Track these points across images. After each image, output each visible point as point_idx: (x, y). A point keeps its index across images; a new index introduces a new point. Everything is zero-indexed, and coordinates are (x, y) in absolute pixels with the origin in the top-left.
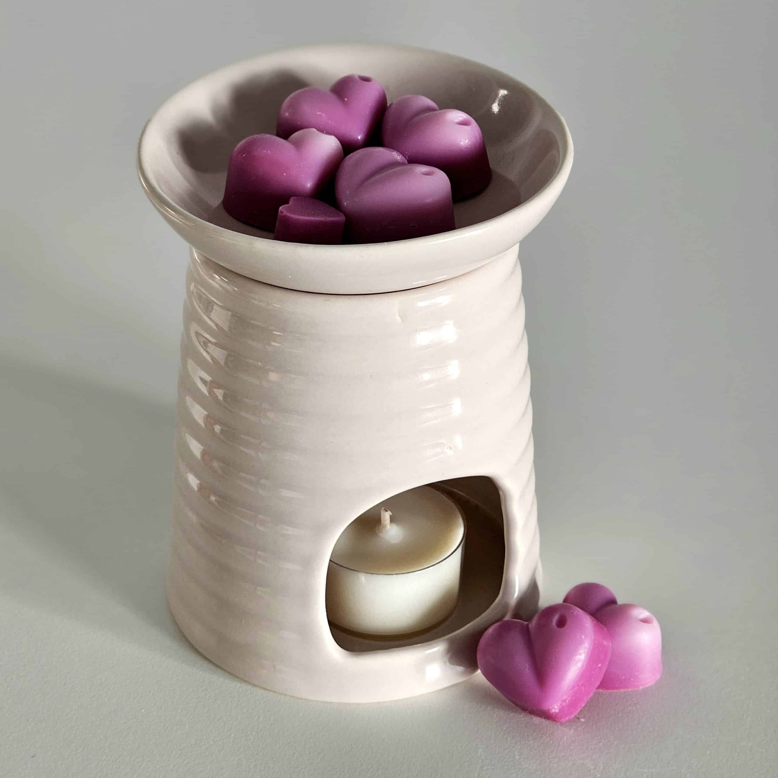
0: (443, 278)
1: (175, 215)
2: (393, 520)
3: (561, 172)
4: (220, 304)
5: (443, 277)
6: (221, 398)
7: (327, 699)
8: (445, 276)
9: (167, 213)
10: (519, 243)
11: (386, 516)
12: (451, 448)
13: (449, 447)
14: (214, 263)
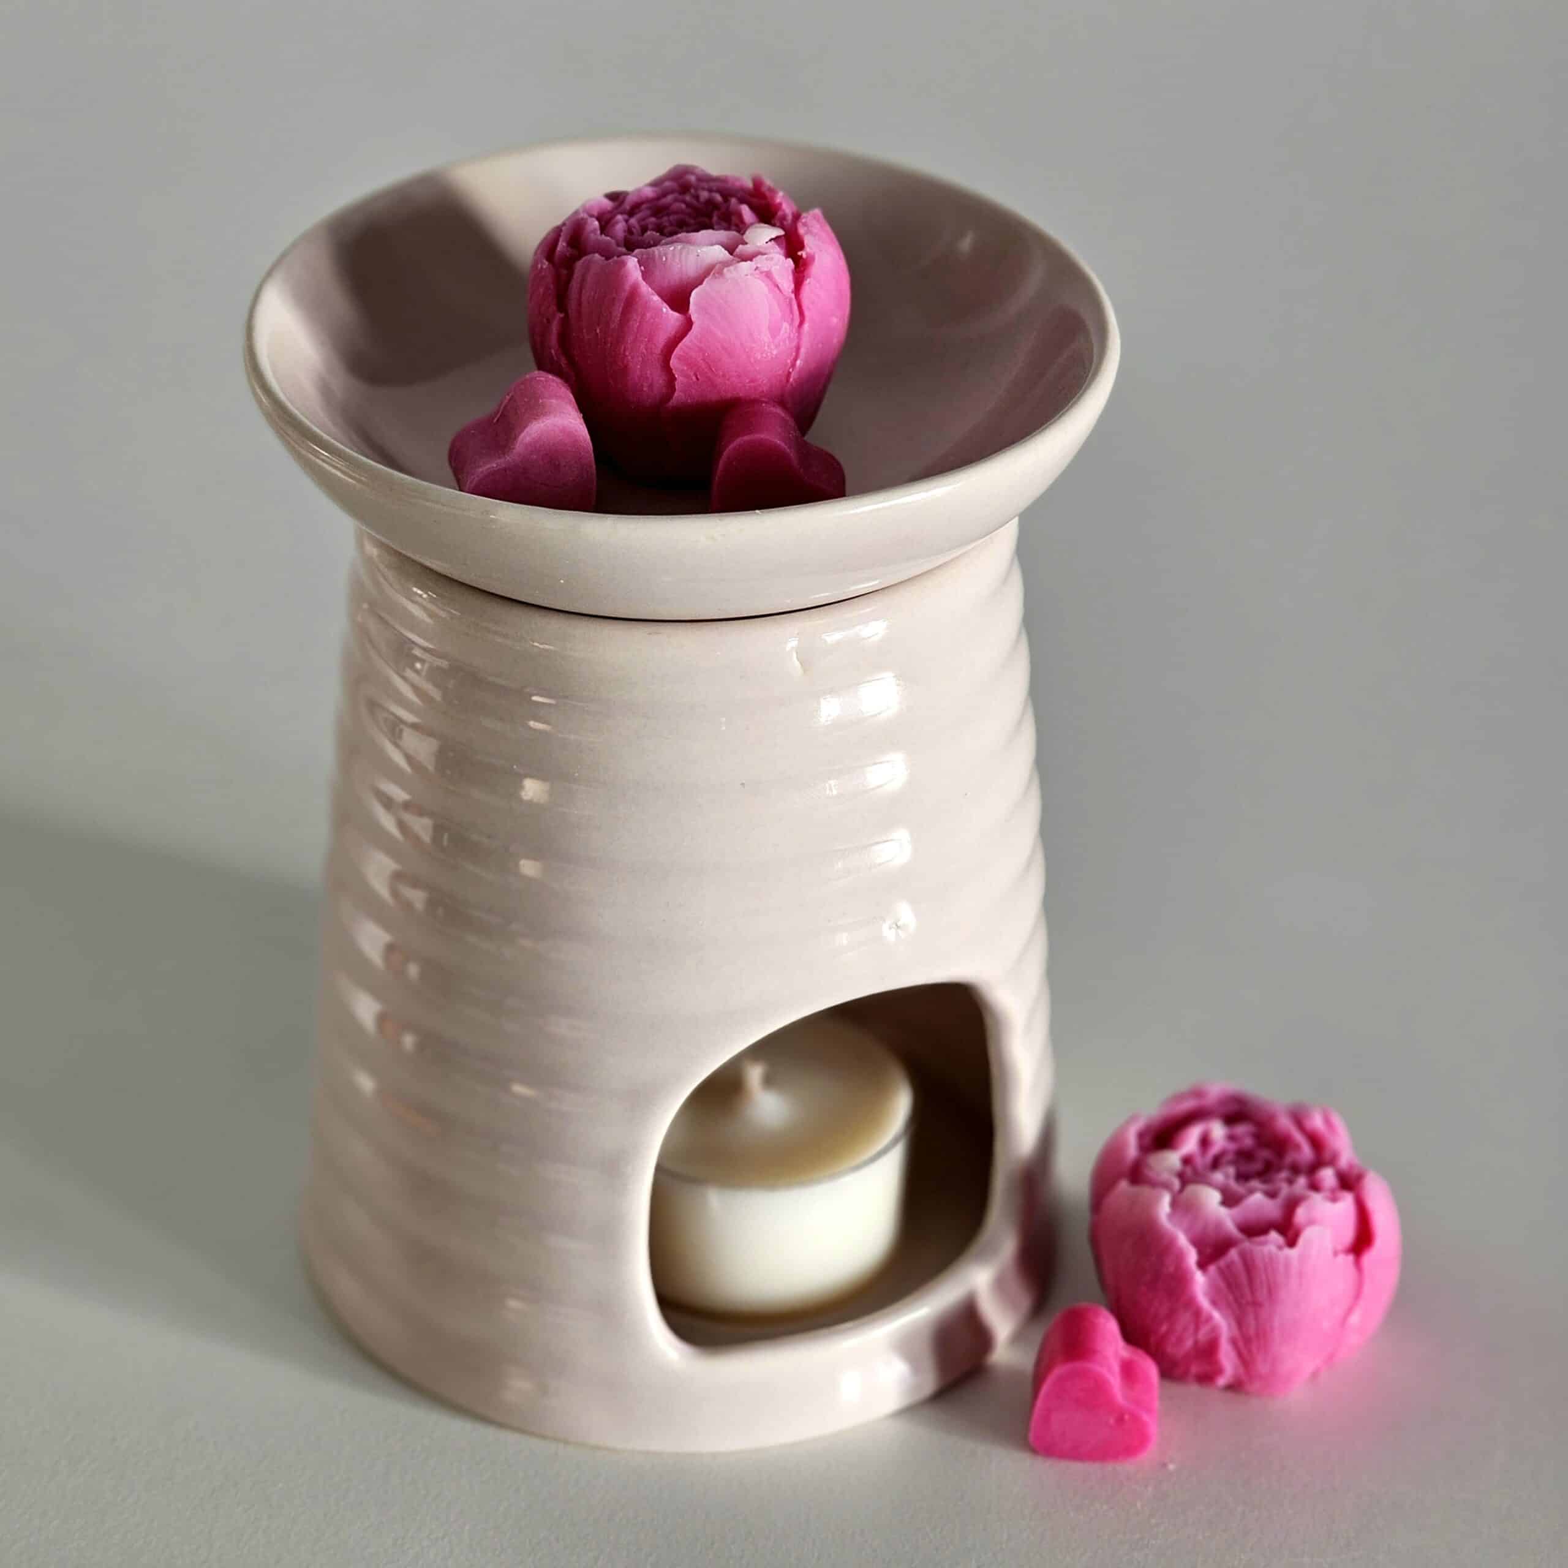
0: (871, 586)
1: (331, 459)
2: (769, 1081)
3: (1098, 379)
4: (426, 644)
5: (871, 584)
6: (426, 838)
7: (655, 1446)
8: (876, 583)
9: (315, 456)
10: (1016, 520)
11: (755, 1074)
12: (898, 927)
13: (894, 926)
14: (408, 558)
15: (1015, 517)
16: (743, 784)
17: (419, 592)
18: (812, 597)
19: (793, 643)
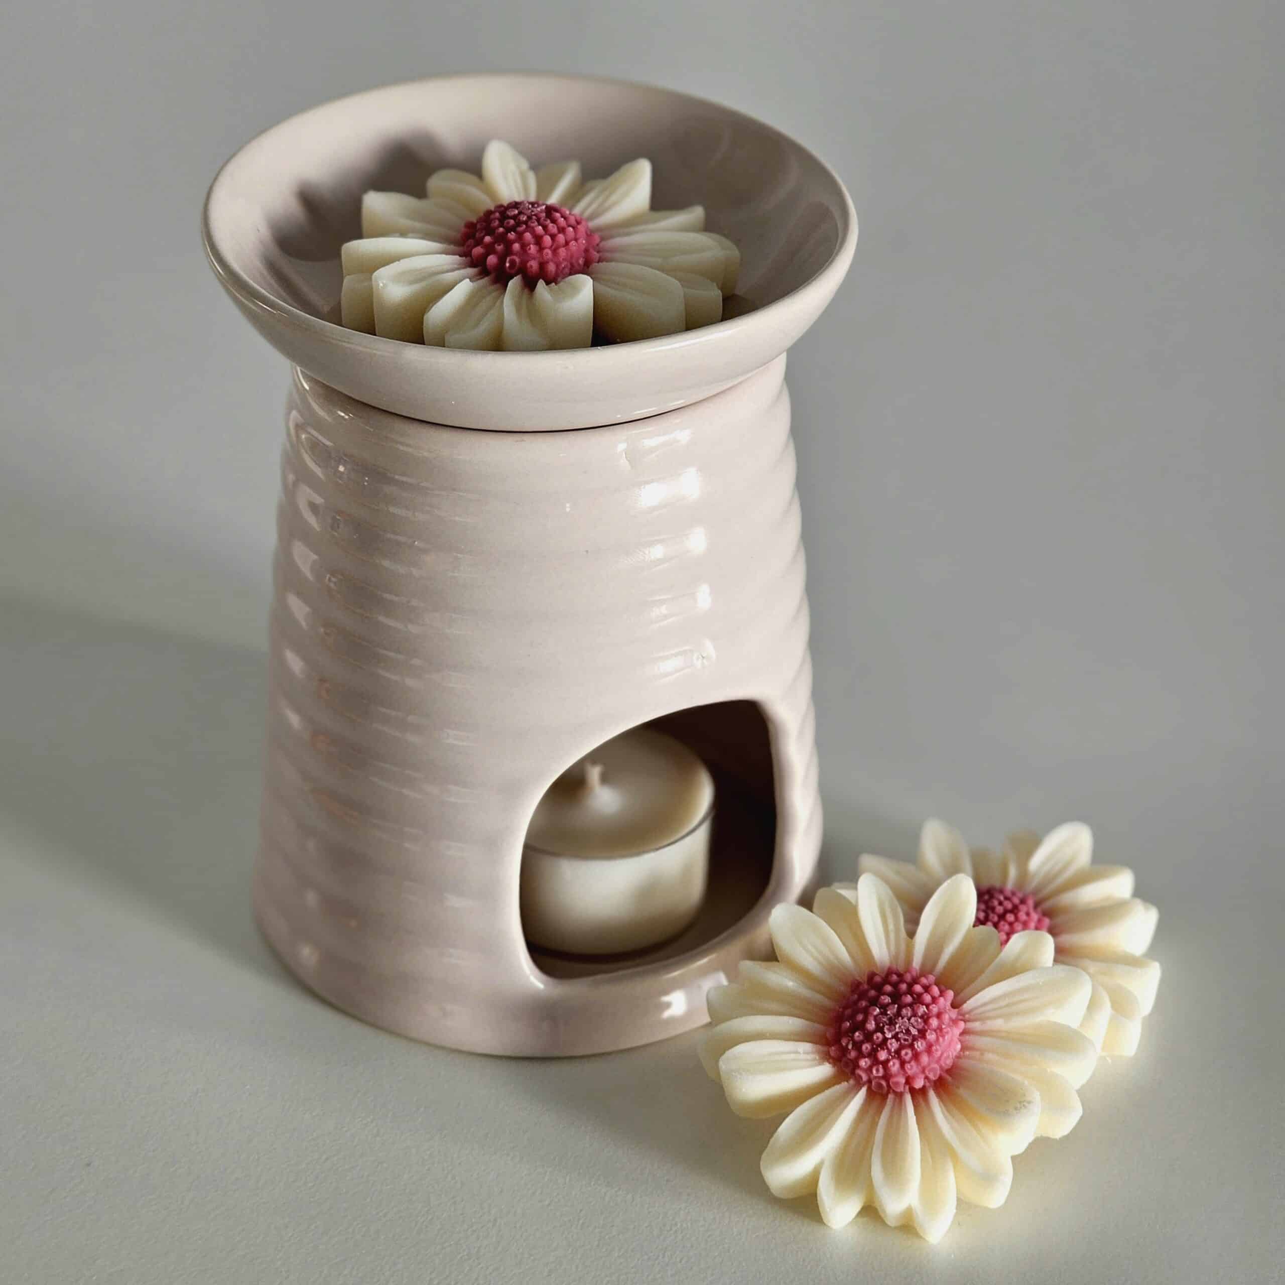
2: (605, 779)
8: (682, 401)
10: (784, 356)
11: (594, 773)
12: (703, 657)
13: (700, 656)
14: (334, 390)
15: (784, 351)
16: (587, 551)
17: (343, 414)
18: (635, 413)
19: (622, 447)
